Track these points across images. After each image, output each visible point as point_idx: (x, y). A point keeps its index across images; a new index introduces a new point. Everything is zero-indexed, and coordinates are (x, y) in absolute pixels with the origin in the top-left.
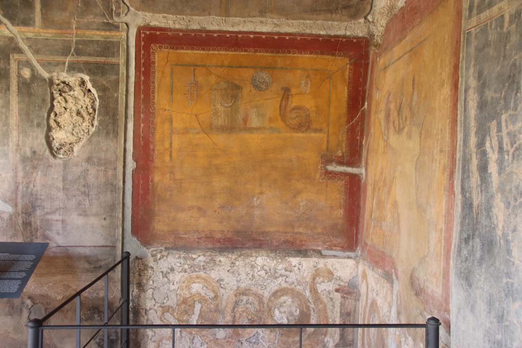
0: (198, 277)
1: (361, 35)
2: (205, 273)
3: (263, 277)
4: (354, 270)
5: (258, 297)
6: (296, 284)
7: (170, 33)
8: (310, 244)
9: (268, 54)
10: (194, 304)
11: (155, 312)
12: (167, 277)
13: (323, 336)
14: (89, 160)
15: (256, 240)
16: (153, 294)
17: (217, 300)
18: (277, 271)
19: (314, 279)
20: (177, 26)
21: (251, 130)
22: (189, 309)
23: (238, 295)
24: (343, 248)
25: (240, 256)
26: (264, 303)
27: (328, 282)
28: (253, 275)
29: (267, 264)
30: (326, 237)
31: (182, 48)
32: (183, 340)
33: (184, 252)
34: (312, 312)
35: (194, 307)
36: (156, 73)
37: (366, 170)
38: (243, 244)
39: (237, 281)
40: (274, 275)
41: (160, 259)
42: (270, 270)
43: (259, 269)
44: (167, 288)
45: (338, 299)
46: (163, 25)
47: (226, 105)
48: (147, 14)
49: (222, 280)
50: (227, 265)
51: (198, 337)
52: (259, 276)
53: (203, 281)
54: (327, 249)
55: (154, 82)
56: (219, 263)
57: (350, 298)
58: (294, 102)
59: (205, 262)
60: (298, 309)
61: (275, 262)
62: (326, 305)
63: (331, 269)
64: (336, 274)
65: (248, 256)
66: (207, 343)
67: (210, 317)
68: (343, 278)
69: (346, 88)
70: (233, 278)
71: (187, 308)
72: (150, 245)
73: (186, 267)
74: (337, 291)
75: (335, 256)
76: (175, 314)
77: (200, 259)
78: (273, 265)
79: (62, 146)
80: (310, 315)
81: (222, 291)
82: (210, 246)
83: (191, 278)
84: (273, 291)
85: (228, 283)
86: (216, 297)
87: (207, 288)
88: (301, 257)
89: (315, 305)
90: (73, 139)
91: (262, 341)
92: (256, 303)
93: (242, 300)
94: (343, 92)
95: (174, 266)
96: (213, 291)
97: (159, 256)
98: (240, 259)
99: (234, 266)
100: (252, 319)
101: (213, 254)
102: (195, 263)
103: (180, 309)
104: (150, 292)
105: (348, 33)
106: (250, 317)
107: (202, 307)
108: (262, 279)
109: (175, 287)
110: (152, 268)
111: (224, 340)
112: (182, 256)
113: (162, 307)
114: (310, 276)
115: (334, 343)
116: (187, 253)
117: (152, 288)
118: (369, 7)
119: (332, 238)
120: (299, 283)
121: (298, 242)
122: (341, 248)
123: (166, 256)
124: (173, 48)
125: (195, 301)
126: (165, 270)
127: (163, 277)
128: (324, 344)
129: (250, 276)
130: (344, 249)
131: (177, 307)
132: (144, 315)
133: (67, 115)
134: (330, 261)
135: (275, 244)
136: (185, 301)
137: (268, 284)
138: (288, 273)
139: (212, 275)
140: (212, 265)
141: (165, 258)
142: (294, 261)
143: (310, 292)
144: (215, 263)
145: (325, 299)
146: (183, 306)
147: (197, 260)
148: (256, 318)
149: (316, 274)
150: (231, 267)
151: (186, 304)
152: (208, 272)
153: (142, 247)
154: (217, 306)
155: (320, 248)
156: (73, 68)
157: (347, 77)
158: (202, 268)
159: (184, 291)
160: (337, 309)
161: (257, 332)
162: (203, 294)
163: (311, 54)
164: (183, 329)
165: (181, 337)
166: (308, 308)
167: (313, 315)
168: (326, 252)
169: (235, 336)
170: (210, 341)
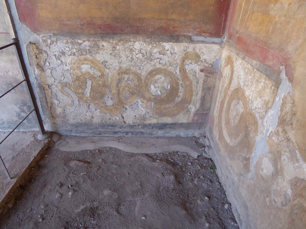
0: (85, 60)
2: (91, 56)
3: (141, 60)
4: (218, 53)
5: (137, 75)
6: (168, 65)
8: (182, 30)
10: (86, 80)
11: (56, 87)
12: (60, 60)
13: (187, 104)
15: (133, 26)
16: (51, 72)
17: (104, 78)
18: (153, 54)
19: (183, 61)
22: (82, 85)
23: (120, 73)
24: (210, 34)
25: (119, 41)
26: (142, 80)
27: (195, 63)
28: (132, 58)
29: (144, 49)
30: (197, 23)
33: (71, 38)
34: (180, 87)
35: (86, 83)
38: (122, 31)
39: (119, 63)
40: (149, 58)
41: (51, 44)
42: (146, 53)
43: (137, 52)
44: (61, 69)
45: (202, 77)
50: (109, 49)
51: (92, 105)
52: (137, 58)
53: (90, 63)
54: (197, 35)
56: (102, 47)
57: (212, 77)
59: (89, 46)
60: (169, 85)
61: (150, 46)
62: (192, 82)
63: (199, 53)
64: (203, 57)
65: (127, 41)
66: (100, 109)
67: (100, 91)
68: (208, 61)
70: (115, 60)
71: (81, 84)
72: (39, 31)
73: (74, 50)
74: (202, 71)
75: (203, 42)
76: (72, 88)
77: (85, 43)
78: (149, 49)
80: (178, 89)
81: (107, 70)
82: (92, 32)
83: (80, 60)
84: (149, 71)
85: (111, 64)
86: (102, 75)
87: (94, 68)
88: (174, 42)
89: (183, 81)
91: (141, 107)
92: (136, 80)
93: (124, 78)
95: (64, 50)
96: (100, 71)
97: (49, 41)
98: (120, 43)
99: (115, 50)
100: (134, 92)
101: (96, 40)
102: (81, 47)
103: (75, 85)
104: (49, 71)
106: (131, 91)
107: (92, 83)
108: (139, 61)
109: (68, 67)
110: (46, 52)
111: (112, 107)
112: (69, 41)
113: (61, 83)
114: (180, 59)
115: (195, 109)
116: (73, 39)
117: (49, 69)
119: (202, 25)
120: (171, 65)
121: (171, 28)
122: (208, 34)
123: (56, 42)
125: (86, 79)
126: (57, 54)
127: (57, 59)
128: (187, 110)
129: (130, 58)
130: (212, 35)
131: (72, 83)
132: (48, 89)
134: (199, 46)
135: (151, 30)
136: (78, 79)
137: (145, 65)
138: (161, 56)
139: (97, 58)
140: (96, 49)
141: (55, 43)
142: (167, 46)
143: (180, 71)
144: (98, 47)
145: (191, 77)
146: (77, 83)
147: (83, 45)
148: (135, 91)
149: (186, 57)
150: (112, 50)
151: (79, 81)
152: (94, 55)
153: (32, 33)
154: (104, 82)
155: (190, 34)
158: (88, 51)
159: (76, 71)
160: (201, 85)
161: (137, 101)
162: (92, 73)
164: (80, 99)
165: (80, 105)
166: (177, 84)
167: (181, 89)
168: (195, 38)
169: (120, 104)
170: (102, 107)
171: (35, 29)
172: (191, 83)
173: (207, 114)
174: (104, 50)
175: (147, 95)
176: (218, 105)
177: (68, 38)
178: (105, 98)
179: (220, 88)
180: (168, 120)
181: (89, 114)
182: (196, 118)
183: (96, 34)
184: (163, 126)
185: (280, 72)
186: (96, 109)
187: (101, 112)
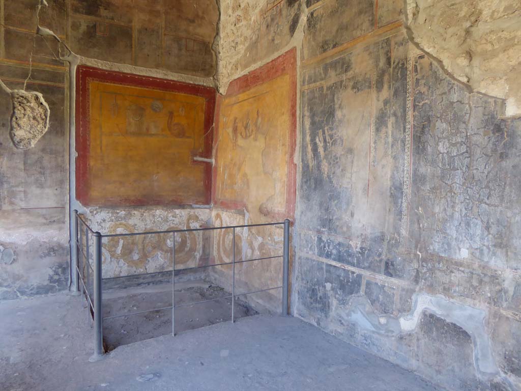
0: (120, 224)
1: (211, 86)
2: (125, 221)
3: (160, 222)
4: (209, 214)
6: (178, 224)
7: (99, 72)
8: (186, 201)
9: (161, 91)
12: (101, 225)
13: (194, 252)
14: (43, 150)
15: (156, 200)
18: (168, 218)
19: (188, 221)
20: (104, 68)
21: (152, 135)
22: (115, 244)
25: (146, 210)
26: (161, 236)
27: (196, 222)
29: (162, 214)
30: (194, 197)
31: (107, 82)
32: (112, 263)
35: (119, 242)
36: (90, 96)
37: (216, 160)
38: (148, 203)
39: (145, 225)
40: (166, 220)
41: (96, 214)
42: (164, 217)
43: (158, 217)
46: (95, 66)
47: (135, 119)
48: (83, 58)
49: (136, 225)
50: (138, 216)
51: (121, 260)
52: (158, 221)
53: (124, 226)
54: (195, 204)
55: (88, 102)
56: (134, 215)
58: (176, 120)
59: (125, 214)
60: (180, 239)
61: (167, 212)
63: (197, 215)
64: (200, 218)
65: (151, 210)
66: (128, 263)
67: (129, 248)
68: (203, 219)
69: (204, 115)
70: (142, 223)
72: (89, 205)
73: (113, 218)
74: (201, 227)
75: (199, 208)
76: (107, 248)
77: (121, 213)
78: (166, 214)
79: (21, 140)
80: (186, 241)
81: (136, 231)
82: (128, 205)
83: (116, 225)
84: (166, 229)
85: (139, 226)
88: (181, 209)
89: (189, 235)
90: (30, 136)
91: (160, 258)
92: (157, 237)
93: (148, 236)
94: (202, 117)
95: (105, 218)
96: (130, 232)
97: (95, 212)
99: (143, 216)
101: (130, 210)
102: (119, 215)
103: (110, 244)
105: (205, 84)
106: (153, 246)
107: (124, 242)
109: (107, 230)
110: (90, 220)
111: (138, 261)
112: (110, 211)
114: (186, 220)
115: (199, 255)
116: (113, 210)
118: (215, 71)
119: (197, 198)
120: (180, 224)
121: (179, 200)
122: (202, 203)
123: (100, 212)
124: (101, 81)
125: (119, 239)
126: (99, 221)
128: (194, 256)
129: (153, 222)
130: (204, 203)
131: (108, 243)
133: (25, 120)
134: (197, 211)
135: (167, 202)
136: (113, 239)
137: (163, 225)
138: (174, 218)
139: (129, 223)
140: (129, 216)
142: (177, 211)
143: (187, 228)
144: (131, 215)
146: (111, 242)
147: (120, 214)
148: (156, 246)
149: (190, 218)
150: (141, 216)
151: (114, 241)
152: (127, 221)
153: (83, 206)
154: (133, 240)
155: (191, 204)
156: (29, 88)
157: (204, 108)
158: (123, 218)
159: (112, 233)
161: (157, 254)
163: (185, 93)
164: (112, 256)
165: (111, 261)
166: (186, 237)
167: (188, 241)
168: (195, 206)
169: (145, 257)
170: (129, 262)
171: (85, 204)
172: (195, 236)
173: (208, 258)
174: (134, 217)
175: (165, 248)
176: (215, 246)
177: (109, 209)
178: (133, 254)
179: (215, 235)
180: (181, 267)
181: (118, 269)
182: (201, 262)
183: (130, 206)
184: (178, 273)
185: (244, 210)
186: (124, 264)
187: (128, 266)
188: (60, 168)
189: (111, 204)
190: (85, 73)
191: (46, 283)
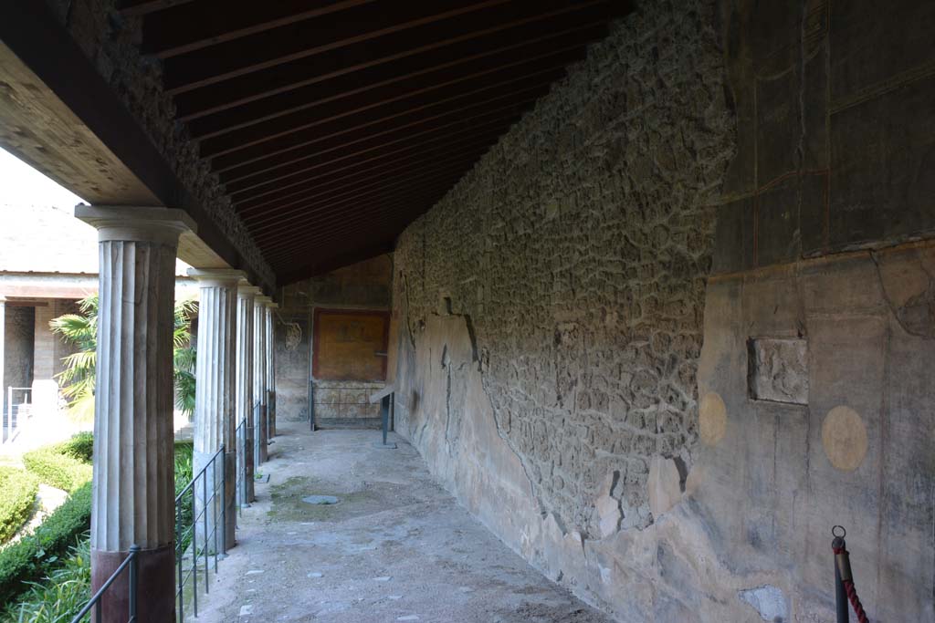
0: (333, 390)
1: (388, 311)
3: (355, 390)
7: (325, 310)
8: (370, 379)
9: (358, 317)
14: (298, 351)
15: (353, 377)
18: (359, 388)
20: (327, 308)
21: (352, 341)
23: (347, 394)
24: (381, 380)
29: (356, 385)
30: (375, 376)
31: (329, 315)
36: (320, 323)
37: (389, 355)
38: (348, 379)
43: (354, 387)
46: (323, 308)
47: (343, 333)
48: (317, 304)
55: (319, 326)
58: (365, 332)
61: (359, 385)
65: (350, 383)
69: (383, 328)
70: (345, 390)
75: (378, 383)
77: (334, 384)
79: (289, 346)
88: (368, 383)
90: (293, 344)
97: (321, 383)
98: (347, 383)
99: (345, 386)
105: (384, 310)
118: (390, 302)
121: (366, 378)
124: (326, 315)
133: (291, 336)
135: (359, 379)
137: (357, 392)
138: (363, 388)
139: (338, 389)
140: (338, 386)
142: (365, 384)
155: (374, 380)
157: (383, 324)
158: (335, 387)
163: (371, 317)
171: (317, 379)
174: (341, 386)
175: (357, 404)
177: (328, 382)
183: (338, 380)
188: (306, 360)
189: (329, 379)
190: (318, 312)
191: (297, 417)
